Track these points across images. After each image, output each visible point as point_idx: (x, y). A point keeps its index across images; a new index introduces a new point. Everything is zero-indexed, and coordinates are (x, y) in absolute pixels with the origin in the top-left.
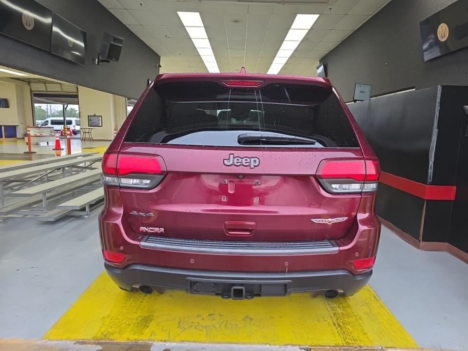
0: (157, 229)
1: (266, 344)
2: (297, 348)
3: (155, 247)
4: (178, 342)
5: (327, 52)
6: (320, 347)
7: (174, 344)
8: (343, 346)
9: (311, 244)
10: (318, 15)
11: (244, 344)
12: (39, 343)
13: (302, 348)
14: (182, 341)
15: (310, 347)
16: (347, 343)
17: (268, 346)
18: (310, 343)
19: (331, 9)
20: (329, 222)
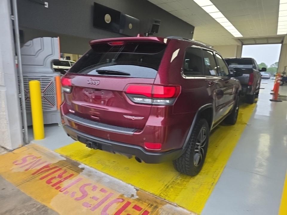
0: (73, 111)
1: (121, 180)
4: (89, 167)
6: (144, 191)
7: (88, 167)
8: (155, 195)
9: (123, 128)
11: (112, 176)
12: (52, 152)
13: (135, 188)
14: (91, 167)
15: (139, 189)
17: (121, 181)
18: (141, 187)
20: (133, 119)
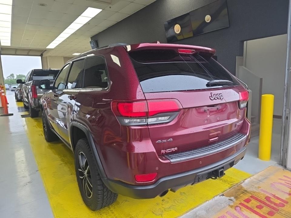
0: (173, 149)
2: (218, 196)
3: (181, 161)
5: (97, 33)
6: (226, 192)
8: (232, 187)
10: (102, 10)
13: (220, 196)
15: (223, 193)
16: (231, 185)
18: (221, 191)
19: (110, 7)
